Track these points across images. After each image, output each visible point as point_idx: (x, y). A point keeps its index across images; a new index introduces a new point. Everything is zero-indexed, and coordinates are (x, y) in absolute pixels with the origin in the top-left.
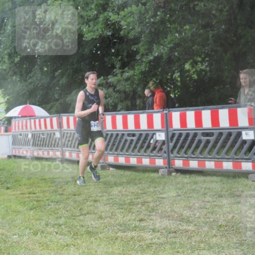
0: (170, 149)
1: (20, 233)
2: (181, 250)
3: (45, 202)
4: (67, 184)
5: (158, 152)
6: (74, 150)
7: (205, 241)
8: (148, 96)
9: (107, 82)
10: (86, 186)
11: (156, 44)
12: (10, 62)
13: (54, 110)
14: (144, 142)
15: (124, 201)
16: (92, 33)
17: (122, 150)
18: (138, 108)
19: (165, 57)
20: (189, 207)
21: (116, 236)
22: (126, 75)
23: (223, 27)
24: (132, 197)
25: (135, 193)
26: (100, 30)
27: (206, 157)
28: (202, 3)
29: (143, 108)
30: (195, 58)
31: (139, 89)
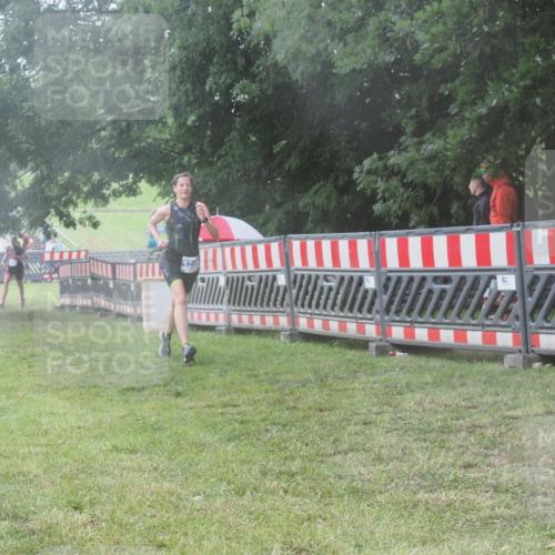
0: (529, 309)
1: (208, 491)
3: (259, 425)
4: (304, 386)
5: (502, 317)
6: (317, 312)
8: (477, 194)
9: (385, 164)
10: (346, 390)
11: (492, 80)
13: (271, 226)
14: (470, 296)
15: (429, 425)
16: (353, 58)
17: (421, 314)
18: (453, 221)
19: (513, 108)
21: (415, 499)
22: (428, 148)
24: (446, 415)
25: (454, 406)
26: (369, 51)
29: (467, 220)
31: (456, 179)
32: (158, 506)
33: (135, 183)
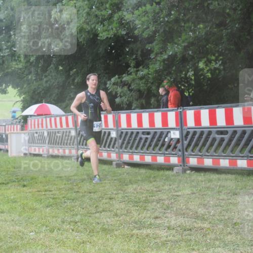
0: (185, 147)
1: (37, 230)
2: (196, 248)
3: (61, 200)
4: (83, 182)
5: (173, 150)
7: (220, 239)
8: (163, 94)
9: (121, 81)
10: (101, 183)
11: (170, 43)
12: (25, 61)
13: (69, 108)
14: (159, 140)
15: (139, 199)
16: (107, 33)
17: (136, 148)
18: (152, 107)
19: (179, 56)
20: (204, 205)
21: (132, 233)
22: (141, 73)
23: (237, 26)
24: (147, 195)
25: (151, 191)
26: (114, 29)
27: (220, 155)
28: (216, 2)
29: (158, 107)
30: (209, 57)
31: (153, 88)
32: (14, 238)
33: (6, 88)
